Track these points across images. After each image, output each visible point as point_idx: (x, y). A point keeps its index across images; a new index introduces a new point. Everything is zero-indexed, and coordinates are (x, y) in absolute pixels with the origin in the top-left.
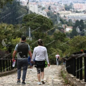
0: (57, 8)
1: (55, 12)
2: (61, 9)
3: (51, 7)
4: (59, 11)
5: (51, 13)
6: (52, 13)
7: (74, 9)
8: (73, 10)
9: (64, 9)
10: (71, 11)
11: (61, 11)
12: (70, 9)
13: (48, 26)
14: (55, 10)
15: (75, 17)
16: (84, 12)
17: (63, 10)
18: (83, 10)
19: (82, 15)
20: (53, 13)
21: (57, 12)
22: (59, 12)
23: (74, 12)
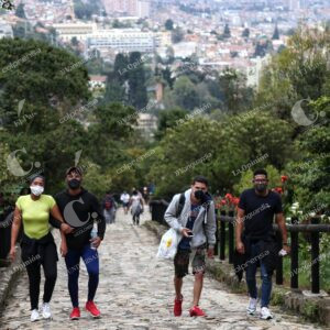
0: (49, 12)
1: (40, 24)
2: (60, 13)
3: (25, 9)
4: (54, 22)
5: (29, 30)
6: (32, 29)
7: (105, 14)
8: (101, 18)
9: (73, 15)
10: (97, 21)
11: (61, 22)
12: (94, 16)
13: (72, 82)
14: (42, 19)
15: (110, 41)
16: (141, 26)
17: (69, 18)
18: (136, 18)
19: (136, 34)
20: (35, 28)
21: (47, 25)
22: (54, 26)
23: (107, 26)
